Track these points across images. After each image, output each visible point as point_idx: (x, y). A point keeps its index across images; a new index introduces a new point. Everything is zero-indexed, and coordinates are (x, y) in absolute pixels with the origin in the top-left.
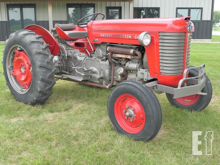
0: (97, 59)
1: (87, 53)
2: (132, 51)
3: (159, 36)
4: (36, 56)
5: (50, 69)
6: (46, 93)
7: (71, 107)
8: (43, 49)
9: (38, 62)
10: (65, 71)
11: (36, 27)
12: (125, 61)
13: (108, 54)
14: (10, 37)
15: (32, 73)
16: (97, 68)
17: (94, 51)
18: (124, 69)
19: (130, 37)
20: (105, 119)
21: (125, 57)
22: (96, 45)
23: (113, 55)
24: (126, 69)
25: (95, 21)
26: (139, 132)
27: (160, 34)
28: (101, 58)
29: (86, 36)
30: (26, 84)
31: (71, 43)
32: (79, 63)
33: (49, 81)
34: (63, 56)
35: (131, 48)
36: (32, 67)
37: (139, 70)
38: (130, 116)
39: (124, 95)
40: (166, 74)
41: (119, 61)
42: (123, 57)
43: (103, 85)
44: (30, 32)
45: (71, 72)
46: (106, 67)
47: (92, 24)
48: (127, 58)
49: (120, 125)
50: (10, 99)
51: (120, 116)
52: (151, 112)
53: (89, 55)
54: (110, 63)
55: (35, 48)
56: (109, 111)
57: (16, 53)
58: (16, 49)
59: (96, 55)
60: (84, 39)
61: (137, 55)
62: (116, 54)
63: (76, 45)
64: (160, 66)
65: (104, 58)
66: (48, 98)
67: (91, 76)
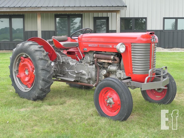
0: (86, 64)
1: (77, 60)
2: (112, 57)
3: (131, 46)
4: (39, 61)
5: (49, 71)
6: (45, 90)
7: (65, 102)
8: (44, 56)
9: (40, 66)
10: (59, 74)
11: (37, 39)
12: (108, 65)
13: (94, 59)
14: (17, 46)
15: (35, 75)
16: (86, 71)
17: (84, 58)
18: (107, 71)
19: (111, 47)
20: (93, 109)
21: (108, 62)
22: (85, 53)
23: (98, 60)
24: (108, 71)
25: (84, 35)
26: (116, 115)
27: (132, 45)
28: (89, 63)
29: (77, 45)
30: (29, 84)
31: (64, 51)
32: (72, 67)
33: (48, 81)
34: (59, 62)
35: (112, 55)
36: (35, 70)
37: (118, 71)
38: (110, 103)
39: (106, 88)
40: (137, 74)
41: (103, 65)
42: (106, 62)
43: (90, 84)
44: (34, 42)
45: (65, 75)
46: (93, 70)
47: (82, 37)
48: (109, 62)
49: (103, 111)
50: (15, 97)
51: (103, 105)
52: (124, 99)
53: (80, 61)
54: (96, 66)
55: (38, 55)
56: (95, 101)
57: (22, 59)
58: (22, 56)
59: (85, 61)
60: (75, 48)
61: (116, 60)
62: (101, 60)
63: (68, 54)
64: (132, 68)
65: (92, 63)
66: (47, 95)
67: (81, 77)
